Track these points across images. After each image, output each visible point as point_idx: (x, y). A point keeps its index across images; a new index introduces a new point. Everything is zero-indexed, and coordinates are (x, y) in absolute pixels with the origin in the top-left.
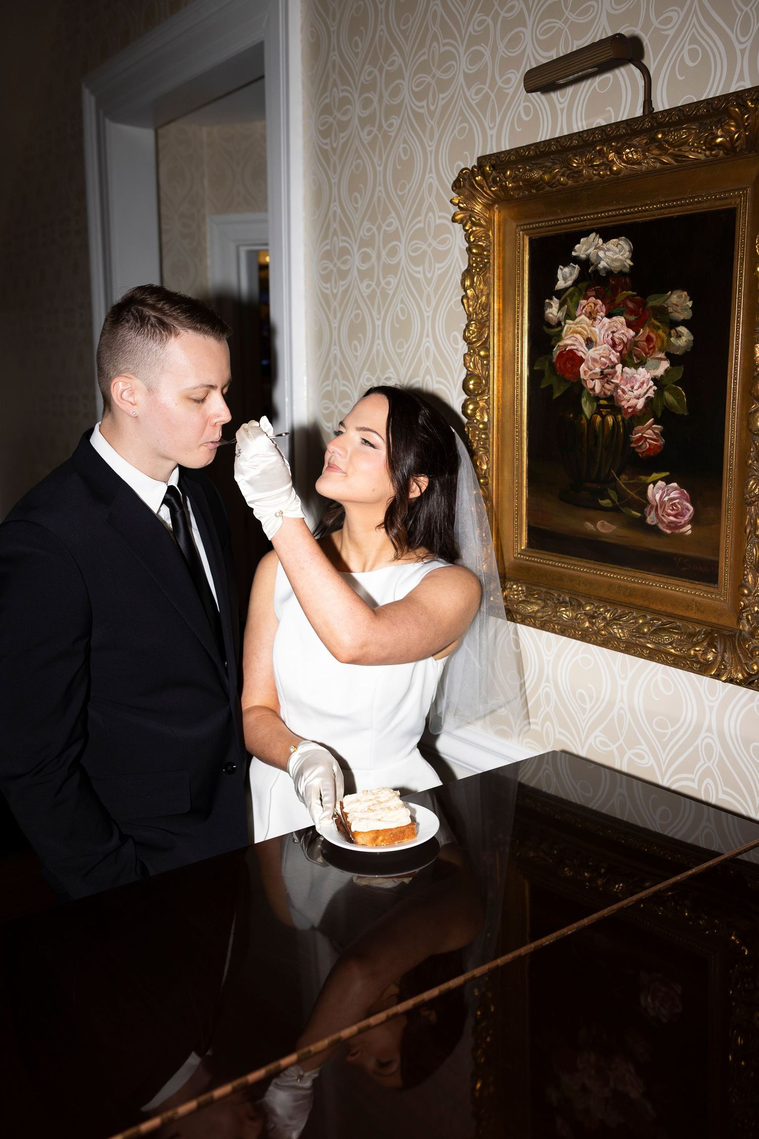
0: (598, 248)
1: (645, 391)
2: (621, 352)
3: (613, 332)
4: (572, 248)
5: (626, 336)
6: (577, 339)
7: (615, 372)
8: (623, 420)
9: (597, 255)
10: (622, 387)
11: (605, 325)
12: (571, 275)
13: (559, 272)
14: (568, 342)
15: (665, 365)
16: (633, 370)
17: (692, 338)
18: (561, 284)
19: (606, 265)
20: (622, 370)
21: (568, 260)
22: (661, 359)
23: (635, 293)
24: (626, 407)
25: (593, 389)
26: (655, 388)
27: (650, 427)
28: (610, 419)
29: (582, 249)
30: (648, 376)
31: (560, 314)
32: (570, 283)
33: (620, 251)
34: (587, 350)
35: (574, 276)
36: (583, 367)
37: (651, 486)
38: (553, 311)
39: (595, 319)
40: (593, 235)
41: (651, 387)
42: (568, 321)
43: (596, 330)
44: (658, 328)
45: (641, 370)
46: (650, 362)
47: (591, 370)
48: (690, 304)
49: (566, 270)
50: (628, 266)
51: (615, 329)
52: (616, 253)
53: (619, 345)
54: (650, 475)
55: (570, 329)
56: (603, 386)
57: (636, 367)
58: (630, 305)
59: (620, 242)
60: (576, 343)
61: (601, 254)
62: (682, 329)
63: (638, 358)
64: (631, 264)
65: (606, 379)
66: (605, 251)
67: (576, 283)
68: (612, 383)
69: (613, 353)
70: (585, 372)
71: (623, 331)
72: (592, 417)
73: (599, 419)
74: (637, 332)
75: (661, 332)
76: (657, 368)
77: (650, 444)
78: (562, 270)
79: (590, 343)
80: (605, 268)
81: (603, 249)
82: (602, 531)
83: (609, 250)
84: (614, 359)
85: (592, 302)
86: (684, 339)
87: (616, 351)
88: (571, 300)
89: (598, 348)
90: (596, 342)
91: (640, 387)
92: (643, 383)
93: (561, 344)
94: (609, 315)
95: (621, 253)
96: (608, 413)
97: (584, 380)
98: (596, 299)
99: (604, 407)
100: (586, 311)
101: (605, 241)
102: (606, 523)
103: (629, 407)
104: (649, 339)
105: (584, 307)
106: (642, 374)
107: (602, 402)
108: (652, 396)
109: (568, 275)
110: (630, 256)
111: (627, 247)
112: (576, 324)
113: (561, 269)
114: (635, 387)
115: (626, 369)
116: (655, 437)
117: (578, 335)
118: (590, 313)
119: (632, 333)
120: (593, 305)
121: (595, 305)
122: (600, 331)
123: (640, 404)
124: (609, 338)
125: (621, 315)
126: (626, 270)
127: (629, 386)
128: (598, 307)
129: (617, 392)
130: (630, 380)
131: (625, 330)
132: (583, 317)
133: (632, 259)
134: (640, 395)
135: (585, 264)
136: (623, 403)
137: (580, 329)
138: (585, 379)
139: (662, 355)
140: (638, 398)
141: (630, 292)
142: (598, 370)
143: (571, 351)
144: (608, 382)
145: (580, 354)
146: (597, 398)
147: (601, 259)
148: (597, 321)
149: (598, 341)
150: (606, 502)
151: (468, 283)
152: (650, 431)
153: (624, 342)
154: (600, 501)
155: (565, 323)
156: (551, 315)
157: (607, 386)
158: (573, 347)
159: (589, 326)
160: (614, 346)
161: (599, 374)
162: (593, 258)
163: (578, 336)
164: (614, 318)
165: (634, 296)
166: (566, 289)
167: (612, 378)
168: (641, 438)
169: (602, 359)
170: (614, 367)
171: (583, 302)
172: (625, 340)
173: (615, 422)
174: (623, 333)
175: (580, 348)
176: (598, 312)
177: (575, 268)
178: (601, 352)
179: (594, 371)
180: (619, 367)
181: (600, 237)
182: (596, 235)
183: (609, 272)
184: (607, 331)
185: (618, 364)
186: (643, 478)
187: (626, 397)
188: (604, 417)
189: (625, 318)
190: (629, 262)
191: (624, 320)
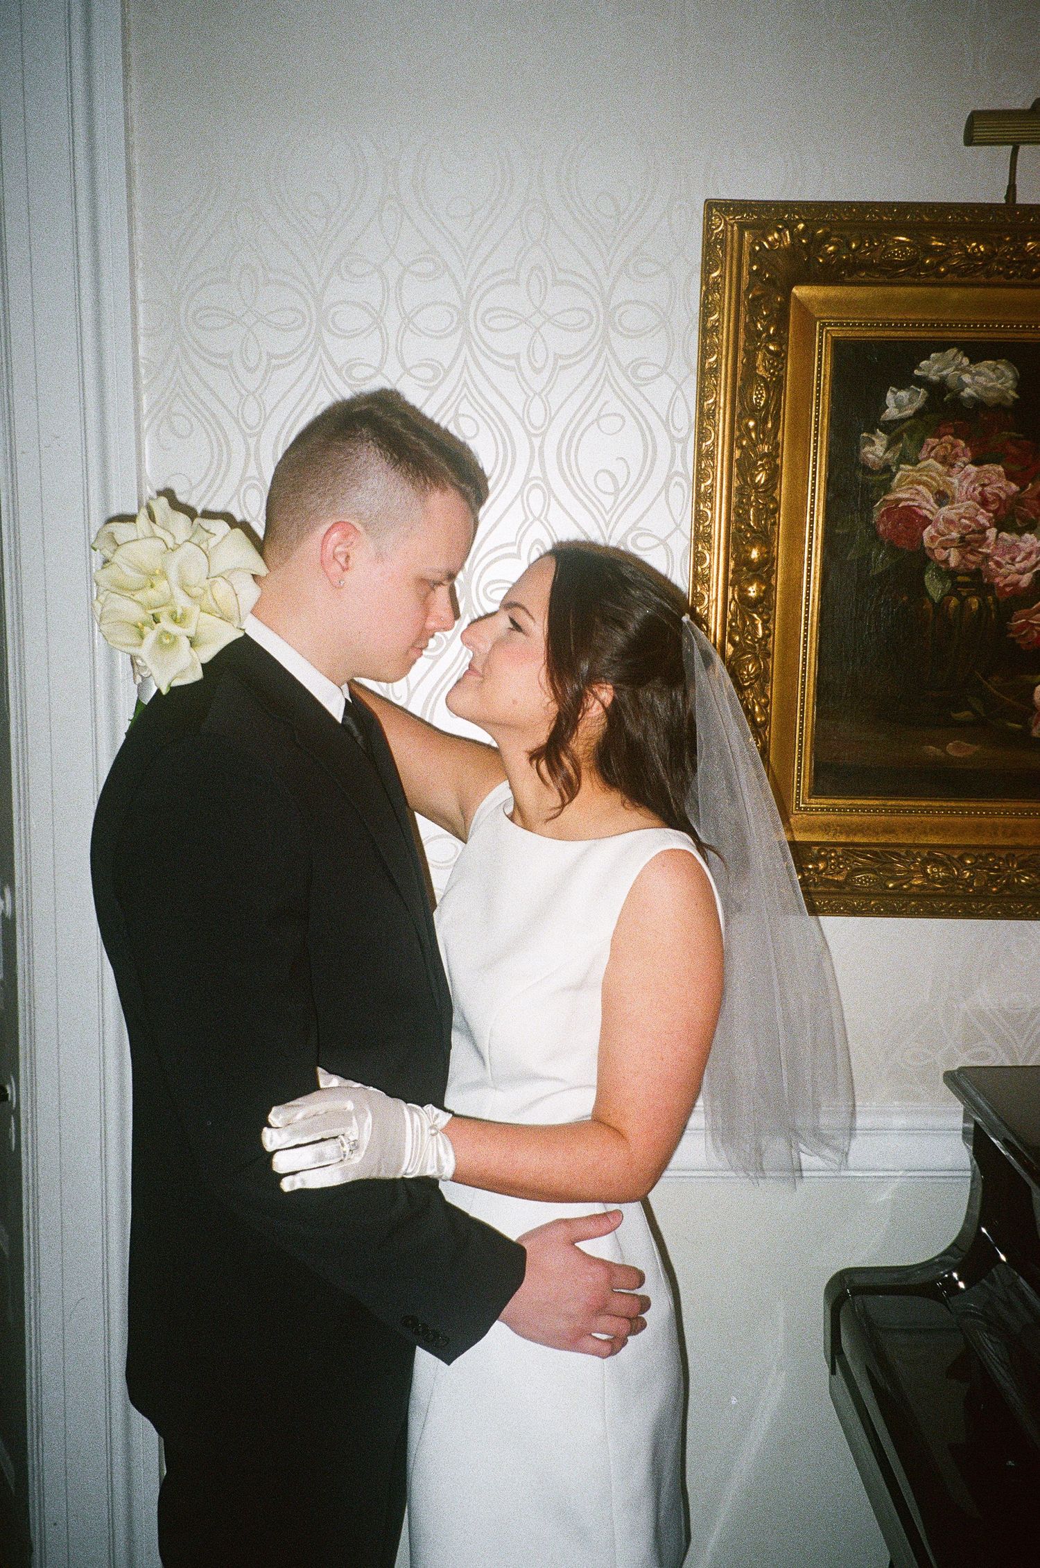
0: (964, 371)
1: (1034, 563)
2: (995, 512)
3: (983, 485)
4: (916, 366)
5: (1005, 491)
6: (918, 493)
7: (986, 539)
8: (996, 601)
9: (960, 379)
10: (996, 558)
11: (969, 474)
12: (911, 401)
13: (889, 394)
14: (903, 495)
16: (1015, 537)
18: (892, 412)
19: (975, 394)
20: (997, 536)
21: (906, 380)
23: (1021, 435)
24: (1001, 585)
25: (946, 561)
28: (974, 603)
29: (931, 367)
32: (909, 412)
33: (998, 378)
34: (937, 507)
35: (917, 404)
36: (928, 532)
37: (1039, 688)
38: (876, 449)
39: (952, 466)
40: (952, 351)
42: (902, 466)
43: (956, 481)
45: (1027, 535)
47: (943, 536)
49: (903, 394)
50: (1012, 400)
51: (986, 481)
52: (992, 380)
53: (993, 502)
54: (1037, 673)
55: (909, 476)
56: (963, 557)
57: (1020, 533)
58: (1013, 450)
59: (999, 366)
60: (917, 498)
61: (966, 378)
63: (1023, 521)
64: (1017, 396)
65: (969, 548)
66: (973, 375)
67: (919, 413)
68: (980, 553)
69: (982, 513)
70: (932, 538)
71: (1000, 484)
72: (942, 598)
73: (954, 602)
74: (1023, 488)
78: (895, 393)
79: (942, 498)
80: (971, 397)
81: (970, 372)
82: (955, 755)
83: (979, 374)
84: (983, 521)
85: (947, 442)
87: (988, 511)
88: (910, 437)
89: (956, 505)
90: (953, 497)
91: (1024, 559)
92: (1030, 553)
93: (889, 497)
94: (977, 462)
95: (1000, 381)
96: (970, 595)
97: (930, 549)
98: (954, 438)
99: (965, 585)
100: (936, 454)
101: (972, 361)
102: (963, 743)
103: (1006, 585)
105: (933, 448)
106: (1029, 542)
107: (959, 579)
109: (906, 401)
110: (1014, 387)
111: (1009, 374)
112: (917, 471)
113: (892, 391)
114: (1018, 559)
115: (1004, 535)
117: (921, 486)
118: (944, 457)
119: (1014, 487)
120: (949, 447)
121: (954, 446)
122: (960, 482)
123: (1026, 580)
124: (976, 493)
125: (997, 462)
126: (1009, 403)
127: (1007, 557)
128: (958, 450)
129: (988, 565)
130: (1009, 549)
131: (1003, 483)
132: (931, 461)
133: (1017, 391)
134: (1025, 569)
135: (937, 390)
136: (997, 580)
137: (925, 478)
138: (933, 547)
140: (1023, 573)
141: (1014, 434)
142: (955, 535)
143: (907, 508)
144: (973, 552)
145: (924, 512)
146: (952, 574)
147: (967, 385)
148: (956, 469)
149: (957, 495)
150: (962, 716)
153: (1001, 498)
154: (954, 715)
155: (898, 469)
156: (870, 456)
157: (971, 557)
158: (911, 503)
159: (940, 475)
160: (984, 503)
161: (957, 540)
162: (952, 382)
163: (921, 488)
164: (986, 466)
165: (1020, 439)
166: (902, 420)
167: (980, 546)
168: (1027, 623)
169: (963, 521)
170: (983, 530)
171: (932, 441)
172: (1003, 495)
173: (983, 606)
174: (1000, 487)
175: (924, 504)
176: (956, 456)
177: (919, 392)
178: (962, 511)
179: (947, 537)
180: (994, 530)
181: (965, 355)
182: (959, 351)
183: (979, 405)
184: (972, 482)
185: (989, 528)
186: (1029, 678)
187: (1002, 571)
188: (963, 600)
189: (1003, 467)
190: (1012, 393)
191: (1001, 469)
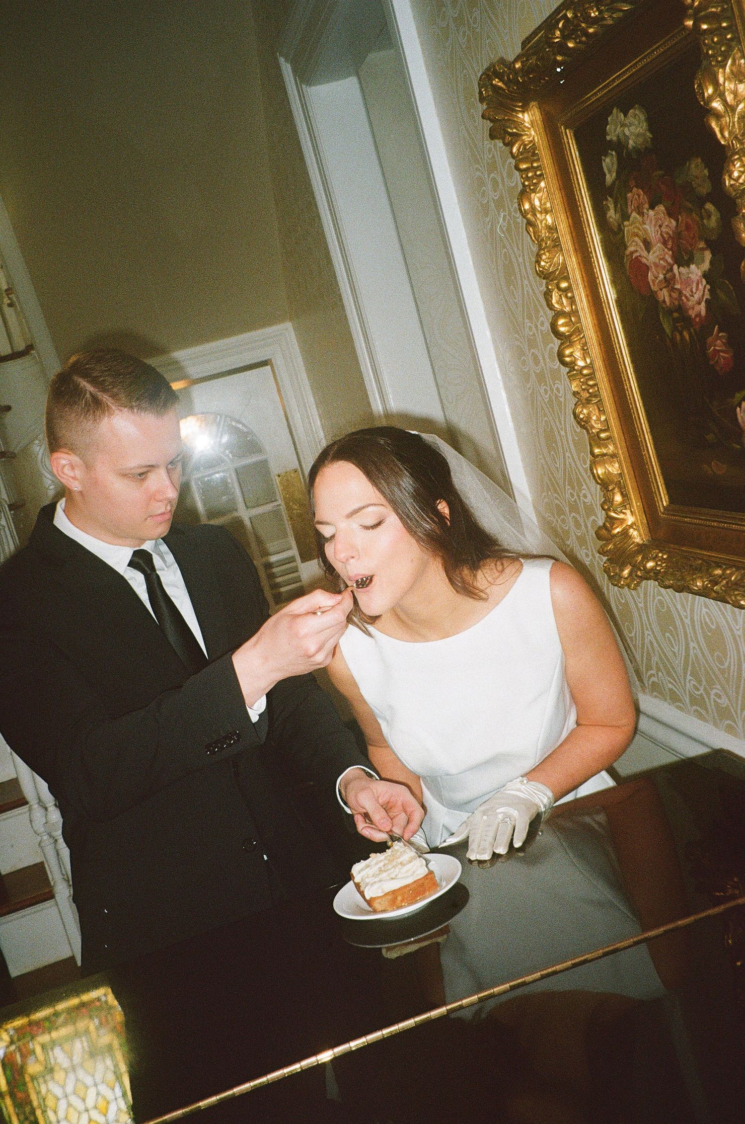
0: (623, 125)
1: (702, 292)
2: (671, 249)
5: (671, 228)
6: (637, 244)
7: (674, 276)
8: (696, 333)
9: (624, 134)
10: (684, 292)
11: (651, 219)
12: (612, 165)
13: (603, 163)
14: (631, 249)
15: (708, 255)
16: (686, 269)
17: (719, 215)
18: (609, 178)
19: (633, 144)
20: (679, 272)
21: (606, 147)
22: (702, 249)
23: (663, 172)
24: (693, 317)
25: (664, 301)
26: (708, 287)
27: (718, 338)
28: (686, 334)
29: (611, 131)
30: (700, 274)
31: (618, 215)
32: (614, 176)
33: (639, 124)
34: (647, 254)
35: (615, 167)
36: (650, 276)
37: (738, 409)
38: (612, 215)
39: (643, 214)
40: (615, 111)
41: (705, 287)
42: (625, 223)
43: (647, 227)
44: (691, 210)
45: (693, 267)
46: (697, 255)
47: (657, 278)
48: (706, 172)
49: (608, 160)
50: (649, 140)
51: (660, 222)
52: (636, 127)
53: (668, 240)
54: (733, 397)
55: (629, 232)
56: (670, 296)
57: (688, 264)
58: (663, 188)
59: (636, 112)
60: (637, 249)
61: (626, 131)
62: (709, 206)
63: (686, 253)
64: (651, 136)
65: (670, 287)
66: (628, 127)
67: (618, 174)
68: (676, 289)
69: (667, 253)
70: (653, 282)
71: (667, 223)
72: (672, 335)
73: (678, 337)
74: (677, 222)
75: (694, 215)
76: (703, 261)
77: (724, 358)
78: (604, 161)
80: (634, 148)
81: (626, 125)
82: (718, 473)
83: (631, 124)
84: (670, 260)
85: (636, 195)
86: (713, 218)
87: (669, 249)
88: (620, 196)
89: (654, 249)
91: (697, 289)
92: (698, 284)
93: (627, 252)
94: (652, 207)
95: (640, 126)
96: (683, 328)
98: (637, 189)
99: (678, 320)
100: (634, 207)
101: (625, 116)
102: (717, 462)
103: (696, 316)
104: (688, 227)
105: (632, 202)
106: (695, 272)
107: (676, 315)
108: (708, 297)
109: (610, 165)
110: (647, 127)
111: (642, 117)
112: (631, 225)
114: (694, 290)
115: (681, 269)
116: (724, 348)
117: (636, 237)
118: (638, 207)
119: (674, 223)
120: (637, 197)
121: (639, 196)
122: (650, 227)
123: (702, 308)
124: (659, 234)
125: (661, 203)
126: (650, 144)
127: (688, 290)
128: (641, 199)
129: (682, 300)
130: (687, 282)
131: (668, 221)
132: (634, 214)
133: (651, 129)
134: (699, 299)
135: (618, 148)
136: (690, 312)
137: (635, 230)
138: (655, 290)
139: (702, 245)
140: (699, 303)
141: (659, 172)
142: (661, 276)
143: (636, 258)
144: (672, 289)
145: (644, 260)
146: (669, 312)
147: (628, 138)
148: (646, 216)
149: (652, 241)
150: (710, 437)
151: (527, 206)
152: (719, 342)
153: (670, 236)
154: (706, 437)
155: (624, 226)
156: (611, 220)
157: (674, 295)
158: (638, 254)
159: (641, 225)
160: (665, 243)
161: (664, 281)
162: (622, 139)
163: (636, 239)
164: (656, 208)
165: (664, 176)
166: (614, 183)
167: (674, 284)
168: (714, 352)
169: (661, 262)
170: (671, 270)
171: (629, 195)
172: (671, 233)
173: (691, 337)
174: (667, 226)
175: (642, 254)
176: (642, 204)
177: (613, 155)
178: (658, 253)
179: (659, 279)
180: (675, 267)
181: (620, 111)
182: (617, 109)
183: (639, 152)
184: (655, 226)
185: (673, 265)
186: (729, 401)
187: (690, 303)
188: (681, 334)
189: (664, 206)
190: (648, 134)
191: (664, 209)
